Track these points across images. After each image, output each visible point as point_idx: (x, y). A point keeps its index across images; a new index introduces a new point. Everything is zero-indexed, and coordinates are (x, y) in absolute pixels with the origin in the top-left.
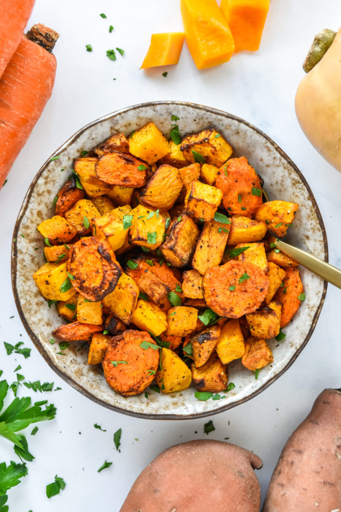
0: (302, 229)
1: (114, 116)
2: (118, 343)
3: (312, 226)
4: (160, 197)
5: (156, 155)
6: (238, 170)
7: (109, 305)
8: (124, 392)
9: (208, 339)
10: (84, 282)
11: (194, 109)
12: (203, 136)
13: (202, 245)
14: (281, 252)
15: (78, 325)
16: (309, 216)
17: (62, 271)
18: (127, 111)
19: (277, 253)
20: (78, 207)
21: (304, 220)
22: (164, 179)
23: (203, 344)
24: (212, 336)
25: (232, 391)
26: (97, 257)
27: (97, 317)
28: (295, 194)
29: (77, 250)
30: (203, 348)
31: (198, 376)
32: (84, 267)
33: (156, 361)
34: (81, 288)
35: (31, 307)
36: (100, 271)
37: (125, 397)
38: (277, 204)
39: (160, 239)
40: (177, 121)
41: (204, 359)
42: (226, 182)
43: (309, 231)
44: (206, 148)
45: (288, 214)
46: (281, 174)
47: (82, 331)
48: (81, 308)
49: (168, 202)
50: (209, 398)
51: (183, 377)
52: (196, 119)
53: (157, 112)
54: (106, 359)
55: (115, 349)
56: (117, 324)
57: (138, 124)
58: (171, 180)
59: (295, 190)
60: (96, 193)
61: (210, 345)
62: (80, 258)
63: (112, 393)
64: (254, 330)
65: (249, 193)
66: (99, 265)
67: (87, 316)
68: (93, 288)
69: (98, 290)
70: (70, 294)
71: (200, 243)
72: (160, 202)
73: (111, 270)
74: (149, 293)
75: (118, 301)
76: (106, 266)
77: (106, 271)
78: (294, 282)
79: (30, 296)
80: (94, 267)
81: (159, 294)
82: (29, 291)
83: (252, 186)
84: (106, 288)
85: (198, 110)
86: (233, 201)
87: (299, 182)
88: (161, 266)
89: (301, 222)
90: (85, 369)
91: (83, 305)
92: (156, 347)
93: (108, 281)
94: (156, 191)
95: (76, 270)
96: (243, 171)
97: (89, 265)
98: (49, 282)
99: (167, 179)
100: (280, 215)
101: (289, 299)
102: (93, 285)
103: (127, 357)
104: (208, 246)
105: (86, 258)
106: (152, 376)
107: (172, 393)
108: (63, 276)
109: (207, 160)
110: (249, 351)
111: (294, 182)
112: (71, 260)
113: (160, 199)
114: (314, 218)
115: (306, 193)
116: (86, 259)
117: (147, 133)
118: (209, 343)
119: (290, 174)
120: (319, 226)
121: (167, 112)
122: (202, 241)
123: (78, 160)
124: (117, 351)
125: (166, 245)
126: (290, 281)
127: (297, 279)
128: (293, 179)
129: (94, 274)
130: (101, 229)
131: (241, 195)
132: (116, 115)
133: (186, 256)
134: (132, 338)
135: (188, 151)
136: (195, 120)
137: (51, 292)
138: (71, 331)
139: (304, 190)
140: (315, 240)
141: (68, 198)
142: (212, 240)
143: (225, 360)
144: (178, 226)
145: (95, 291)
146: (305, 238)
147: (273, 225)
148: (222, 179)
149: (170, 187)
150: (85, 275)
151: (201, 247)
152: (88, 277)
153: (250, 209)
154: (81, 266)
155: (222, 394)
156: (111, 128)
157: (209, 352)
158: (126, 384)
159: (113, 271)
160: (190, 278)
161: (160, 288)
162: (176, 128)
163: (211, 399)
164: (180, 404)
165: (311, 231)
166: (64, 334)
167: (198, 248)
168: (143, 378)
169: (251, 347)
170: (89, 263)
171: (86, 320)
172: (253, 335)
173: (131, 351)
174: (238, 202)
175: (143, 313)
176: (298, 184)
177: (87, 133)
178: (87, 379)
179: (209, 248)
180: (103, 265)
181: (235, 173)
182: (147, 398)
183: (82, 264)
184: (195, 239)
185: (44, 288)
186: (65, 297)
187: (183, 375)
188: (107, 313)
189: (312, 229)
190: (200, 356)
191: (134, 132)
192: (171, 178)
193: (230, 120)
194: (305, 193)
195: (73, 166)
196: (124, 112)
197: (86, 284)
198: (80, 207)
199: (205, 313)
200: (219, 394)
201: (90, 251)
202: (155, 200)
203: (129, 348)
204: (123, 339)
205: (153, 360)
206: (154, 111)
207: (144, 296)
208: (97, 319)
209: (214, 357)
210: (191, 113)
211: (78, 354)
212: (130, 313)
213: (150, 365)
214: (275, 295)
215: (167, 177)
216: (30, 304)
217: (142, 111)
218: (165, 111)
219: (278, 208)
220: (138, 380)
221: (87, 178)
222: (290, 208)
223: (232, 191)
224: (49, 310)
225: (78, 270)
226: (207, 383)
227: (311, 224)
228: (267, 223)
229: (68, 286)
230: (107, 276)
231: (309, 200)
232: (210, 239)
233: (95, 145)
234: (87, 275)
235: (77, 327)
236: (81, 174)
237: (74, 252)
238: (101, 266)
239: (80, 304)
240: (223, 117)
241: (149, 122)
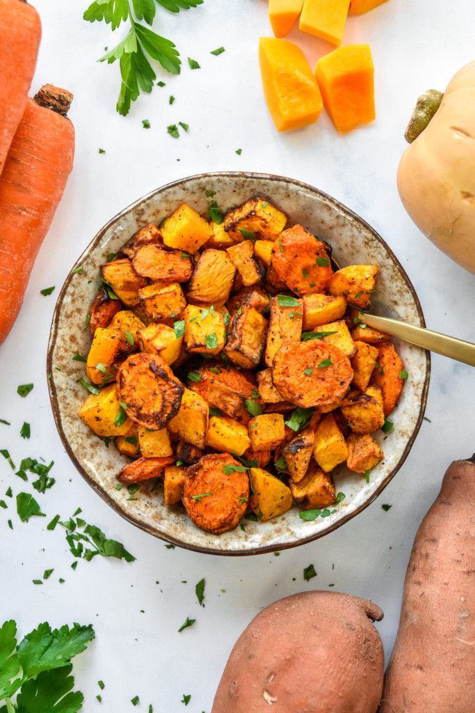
0: (387, 294)
1: (137, 206)
2: (197, 473)
3: (398, 288)
4: (209, 289)
5: (197, 242)
6: (294, 242)
7: (176, 431)
8: (215, 529)
9: (302, 447)
10: (141, 409)
11: (231, 178)
12: (248, 208)
13: (273, 337)
14: (368, 327)
15: (144, 462)
16: (392, 277)
17: (112, 402)
18: (152, 196)
19: (364, 329)
20: (116, 322)
21: (388, 283)
22: (210, 266)
23: (297, 455)
24: (306, 442)
25: (343, 502)
26: (150, 376)
27: (165, 448)
28: (371, 255)
29: (125, 373)
30: (297, 459)
31: (299, 493)
32: (138, 392)
33: (246, 485)
34: (139, 416)
35: (85, 451)
36: (157, 392)
37: (218, 534)
38: (352, 270)
39: (221, 340)
40: (214, 196)
41: (302, 472)
42: (284, 260)
43: (396, 295)
44: (254, 222)
45: (367, 279)
46: (349, 234)
47: (151, 467)
48: (144, 440)
49: (222, 292)
50: (317, 515)
51: (282, 498)
52: (235, 189)
53: (188, 190)
54: (185, 495)
55: (194, 480)
56: (190, 451)
57: (168, 209)
58: (219, 266)
59: (369, 250)
60: (135, 301)
61: (305, 453)
62: (131, 381)
63: (201, 534)
64: (354, 424)
65: (314, 266)
66: (155, 385)
67: (153, 448)
68: (153, 414)
69: (160, 415)
70: (128, 425)
71: (271, 336)
72: (212, 294)
73: (170, 389)
74: (221, 406)
75: (187, 424)
76: (164, 385)
77: (165, 392)
78: (390, 359)
79: (82, 439)
80: (149, 389)
81: (233, 406)
82: (79, 432)
83: (316, 256)
84: (168, 412)
85: (235, 179)
86: (299, 279)
87: (372, 240)
88: (229, 371)
89: (384, 286)
90: (164, 511)
91: (145, 436)
92: (243, 469)
93: (170, 402)
94: (203, 282)
95: (128, 396)
96: (301, 242)
97: (143, 388)
98: (100, 417)
99: (214, 266)
100: (358, 283)
101: (389, 380)
102: (152, 411)
103: (210, 488)
104: (281, 337)
105: (138, 380)
106: (245, 504)
107: (272, 518)
108: (115, 406)
109: (258, 236)
110: (354, 451)
111: (366, 240)
112: (120, 386)
113: (211, 290)
114: (399, 278)
115: (384, 251)
116: (138, 381)
117: (182, 218)
118: (303, 451)
119: (360, 232)
120: (406, 287)
121: (200, 188)
122: (273, 333)
123: (105, 266)
124: (197, 482)
125: (230, 346)
126: (385, 359)
127: (393, 355)
128: (366, 237)
129: (151, 398)
130: (150, 342)
131: (306, 271)
132: (140, 204)
133: (255, 355)
134: (212, 464)
135: (234, 231)
136: (235, 191)
137: (106, 428)
138: (137, 469)
139: (380, 247)
140: (405, 305)
141: (102, 314)
142: (284, 329)
143: (328, 467)
144: (240, 321)
145: (156, 418)
146: (391, 304)
147: (352, 296)
148: (278, 257)
149: (219, 274)
150: (140, 400)
151: (273, 340)
152: (144, 402)
153: (321, 284)
154: (133, 390)
155: (331, 509)
156: (137, 220)
157: (306, 462)
158: (215, 519)
159: (173, 390)
160: (266, 379)
161: (232, 398)
162: (214, 205)
163: (320, 517)
164: (284, 530)
165: (398, 294)
166: (129, 475)
167: (269, 341)
168: (234, 508)
169: (354, 446)
170: (142, 385)
171: (152, 453)
172: (353, 431)
173: (214, 479)
174: (304, 279)
175: (218, 432)
176: (370, 243)
177: (110, 230)
178: (169, 524)
179: (282, 339)
180: (160, 385)
181: (291, 246)
182: (244, 531)
183: (134, 388)
184: (263, 332)
185: (95, 425)
186: (122, 431)
187: (282, 495)
188: (176, 440)
189: (398, 291)
190: (296, 469)
191: (165, 219)
192: (218, 264)
193: (275, 182)
194: (381, 251)
195: (101, 274)
196: (149, 198)
197: (144, 411)
198: (119, 321)
200: (328, 509)
201: (141, 371)
202: (205, 294)
203: (211, 477)
204: (201, 467)
205: (242, 486)
206: (184, 189)
207: (216, 411)
208: (165, 450)
209: (314, 467)
210: (228, 183)
211: (152, 495)
212: (203, 434)
213: (239, 492)
214: (371, 379)
215: (214, 263)
216: (84, 448)
217: (169, 193)
218: (197, 187)
219: (353, 274)
220: (229, 512)
221: (120, 284)
222: (368, 271)
223: (294, 269)
224: (107, 450)
225: (132, 396)
226: (311, 500)
227: (397, 286)
228: (345, 295)
229: (124, 417)
230: (166, 397)
231: (388, 258)
232: (281, 329)
233: (122, 244)
234: (142, 400)
235: (144, 464)
236: (112, 282)
237: (122, 376)
238: (157, 386)
239: (142, 436)
240: (267, 181)
241: (181, 204)
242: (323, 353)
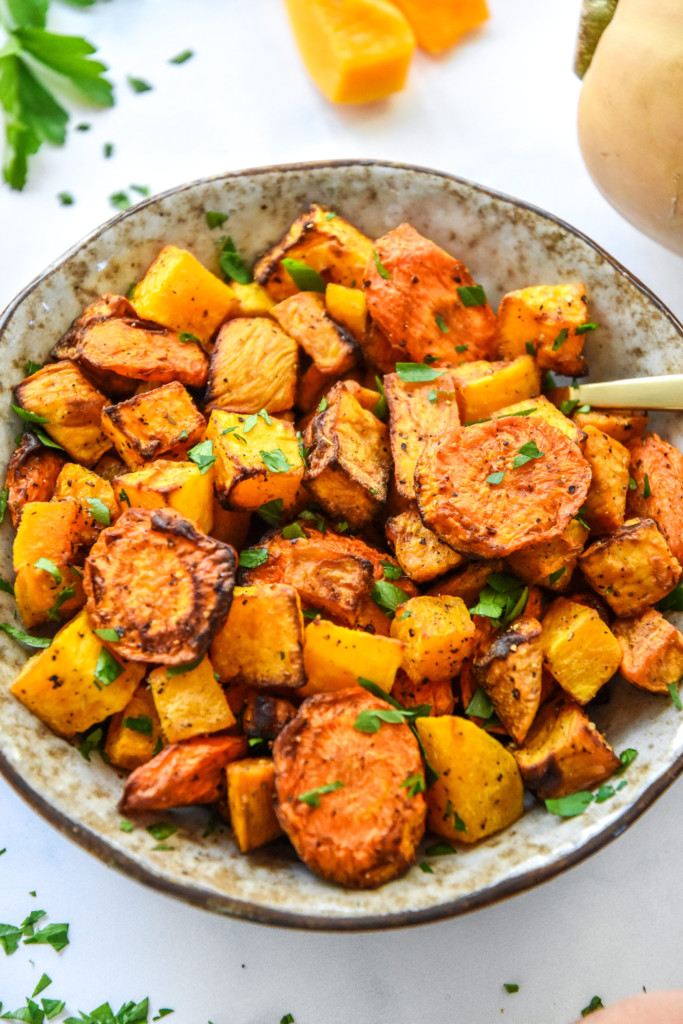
0: (616, 343)
1: (72, 257)
2: (298, 739)
3: (638, 317)
4: (251, 385)
5: (206, 313)
6: (405, 253)
7: (235, 671)
8: (363, 872)
9: (519, 642)
10: (148, 626)
11: (251, 178)
12: (296, 231)
13: (404, 441)
14: (594, 409)
15: (175, 750)
16: (619, 301)
17: (82, 636)
18: (98, 235)
19: (587, 413)
20: (64, 487)
21: (613, 318)
22: (242, 342)
23: (511, 660)
24: (524, 633)
25: (637, 763)
26: (158, 547)
27: (217, 707)
28: (564, 271)
29: (100, 564)
30: (514, 668)
31: (533, 759)
32: (136, 592)
33: (414, 753)
34: (148, 645)
35: (37, 761)
36: (178, 574)
37: (372, 886)
38: (535, 294)
39: (296, 461)
40: (227, 225)
41: (532, 696)
42: (392, 291)
43: (635, 334)
44: (316, 249)
45: (570, 304)
46: (511, 242)
47: (191, 760)
48: (168, 702)
49: (276, 391)
50: (587, 802)
51: (500, 778)
52: (265, 202)
53: (169, 215)
54: (282, 797)
55: (294, 759)
56: (274, 708)
57: (136, 261)
58: (261, 342)
59: (560, 261)
60: (97, 447)
61: (528, 654)
62: (118, 576)
63: (335, 894)
64: (616, 594)
65: (456, 307)
66: (171, 562)
67: (190, 713)
68: (178, 623)
69: (193, 621)
70: (126, 688)
71: (397, 442)
72: (258, 397)
73: (204, 557)
74: (323, 592)
75: (256, 643)
76: (191, 553)
77: (195, 565)
78: (657, 461)
79: (26, 737)
80: (160, 575)
81: (348, 586)
82: (17, 726)
83: (456, 286)
84: (211, 607)
85: (261, 178)
86: (433, 335)
87: (561, 237)
88: (325, 535)
89: (607, 328)
90: (241, 866)
91: (167, 690)
92: (399, 715)
93: (211, 585)
94: (235, 372)
95: (116, 611)
96: (419, 253)
97: (145, 578)
98: (60, 675)
99: (251, 341)
100: (553, 314)
101: (666, 501)
102: (173, 620)
103: (334, 771)
104: (420, 439)
105: (132, 565)
106: (419, 797)
107: (488, 838)
108: (89, 644)
109: (329, 276)
110: (632, 647)
111: (549, 242)
112: (95, 596)
113: (255, 388)
114: (633, 297)
115: (589, 252)
116: (132, 569)
117: (164, 263)
118: (523, 650)
119: (532, 229)
120: (652, 308)
121: (193, 209)
122: (401, 435)
123: (23, 384)
124: (302, 761)
125: (316, 466)
126: (646, 468)
127: (660, 451)
128: (546, 236)
129: (166, 591)
130: (144, 489)
131: (442, 315)
132: (77, 253)
133: (375, 483)
134: (329, 715)
135: (278, 281)
136: (264, 207)
137: (78, 704)
138: (163, 770)
139: (580, 247)
140: (660, 345)
141: (32, 481)
142: (423, 424)
143: (584, 691)
144: (327, 419)
145: (185, 632)
146: (630, 359)
147: (548, 349)
148: (380, 289)
149: (265, 354)
150: (144, 607)
151: (404, 446)
152: (154, 607)
153: (477, 345)
154: (124, 593)
155: (615, 783)
156: (76, 288)
157: (534, 675)
158: (361, 844)
159: (212, 557)
160: (408, 529)
161: (344, 570)
162: (229, 246)
163: (593, 805)
164: (521, 850)
165: (640, 332)
166: (147, 787)
167: (397, 450)
168: (397, 811)
169: (629, 639)
170: (143, 572)
171: (190, 725)
172: (619, 611)
173: (339, 749)
174: (442, 335)
175: (329, 637)
176: (560, 244)
177: (21, 312)
178: (257, 886)
179: (423, 443)
180: (181, 555)
181: (400, 261)
182: (430, 871)
183: (126, 588)
184: (379, 444)
185: (53, 709)
186: (115, 700)
187: (498, 771)
188: (240, 689)
189: (639, 324)
190: (517, 694)
191: (133, 286)
192: (259, 337)
193: (342, 170)
194: (585, 253)
195: (17, 400)
196: (93, 239)
197: (157, 627)
198: (70, 484)
199: (482, 599)
200: (608, 784)
201: (135, 542)
202: (243, 397)
203: (331, 746)
204: (304, 726)
205: (403, 757)
206: (162, 214)
207: (312, 608)
208: (218, 713)
209: (555, 699)
210: (247, 189)
212: (296, 648)
213: (402, 771)
214: (627, 504)
215: (248, 338)
216: (33, 755)
217: (132, 224)
218: (187, 207)
219: (540, 300)
220: (389, 822)
221: (62, 411)
222: (570, 291)
223: (416, 311)
225: (123, 606)
226: (565, 768)
227: (633, 315)
228: (532, 350)
229: (117, 665)
230: (201, 575)
231: (602, 263)
232: (418, 425)
233: (52, 342)
234: (148, 605)
235: (177, 756)
236: (44, 410)
237: (95, 571)
238: (176, 560)
239: (160, 692)
240: (326, 170)
241: (158, 246)
242: (517, 439)
